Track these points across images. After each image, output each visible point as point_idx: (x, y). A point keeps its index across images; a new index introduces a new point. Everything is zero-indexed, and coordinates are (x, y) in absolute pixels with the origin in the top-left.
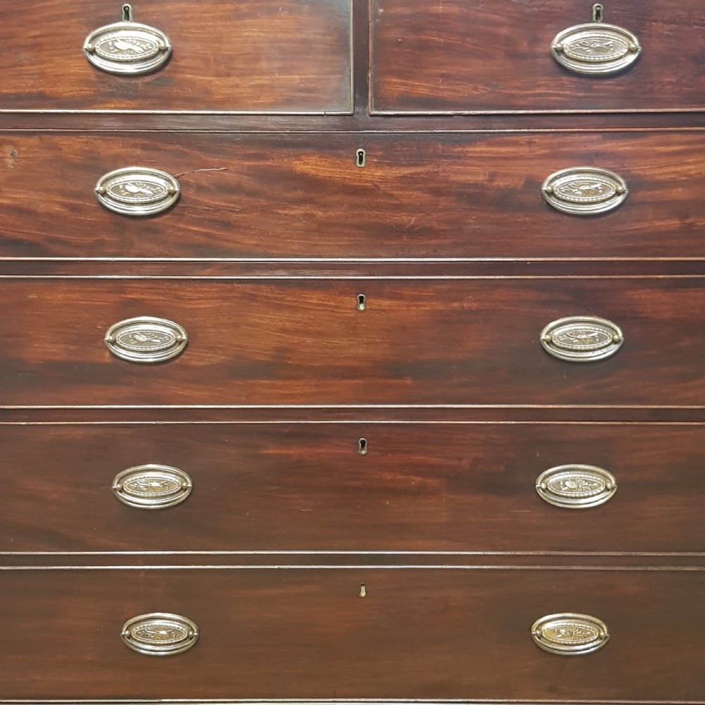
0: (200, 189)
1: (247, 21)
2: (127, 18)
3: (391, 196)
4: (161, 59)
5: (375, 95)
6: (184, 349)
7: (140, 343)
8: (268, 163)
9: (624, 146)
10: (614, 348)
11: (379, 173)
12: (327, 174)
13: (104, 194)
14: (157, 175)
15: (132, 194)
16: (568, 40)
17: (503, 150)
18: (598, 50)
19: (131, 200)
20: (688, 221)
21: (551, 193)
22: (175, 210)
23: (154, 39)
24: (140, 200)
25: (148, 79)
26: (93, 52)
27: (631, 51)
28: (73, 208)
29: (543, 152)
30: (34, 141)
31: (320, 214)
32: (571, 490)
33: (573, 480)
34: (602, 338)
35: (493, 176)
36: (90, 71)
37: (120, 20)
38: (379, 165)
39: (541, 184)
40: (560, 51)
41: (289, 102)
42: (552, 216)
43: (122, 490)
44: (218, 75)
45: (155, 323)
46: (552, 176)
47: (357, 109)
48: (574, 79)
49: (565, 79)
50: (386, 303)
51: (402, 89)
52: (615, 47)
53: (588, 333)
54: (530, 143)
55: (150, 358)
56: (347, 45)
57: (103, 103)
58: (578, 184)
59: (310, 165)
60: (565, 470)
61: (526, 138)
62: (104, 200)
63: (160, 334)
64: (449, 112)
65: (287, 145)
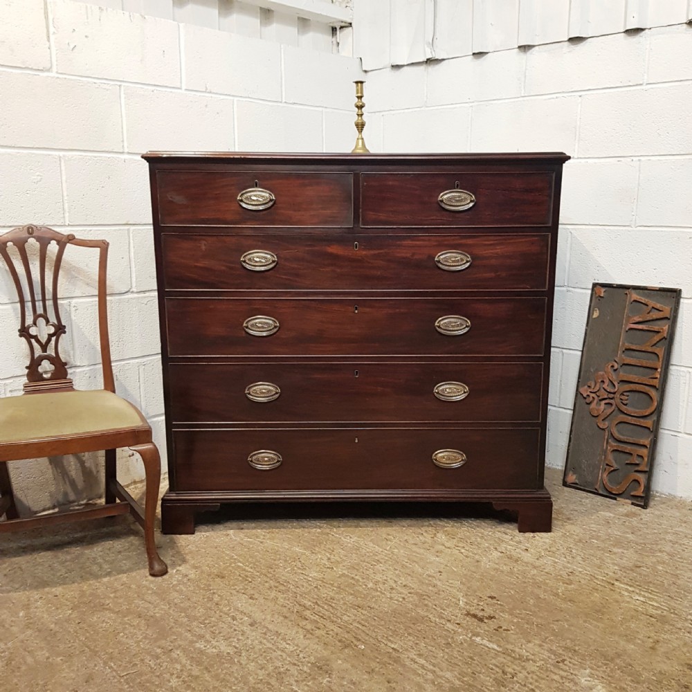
0: (286, 260)
1: (308, 188)
2: (256, 186)
3: (369, 262)
4: (271, 203)
5: (363, 219)
6: (278, 331)
7: (259, 327)
8: (316, 248)
9: (470, 241)
10: (467, 329)
11: (364, 253)
12: (342, 253)
13: (245, 262)
14: (267, 254)
15: (256, 262)
16: (445, 196)
17: (418, 243)
18: (457, 201)
19: (256, 264)
20: (498, 273)
21: (439, 262)
22: (275, 269)
23: (267, 195)
24: (260, 264)
25: (264, 212)
26: (242, 201)
27: (471, 201)
28: (231, 268)
29: (435, 244)
30: (214, 238)
31: (339, 270)
32: (449, 393)
33: (450, 388)
34: (462, 325)
35: (413, 254)
36: (240, 209)
37: (253, 187)
38: (364, 250)
39: (434, 258)
40: (442, 201)
41: (325, 222)
42: (440, 271)
43: (249, 394)
44: (295, 211)
45: (266, 319)
46: (439, 254)
47: (356, 226)
48: (448, 213)
49: (444, 213)
50: (368, 310)
51: (374, 217)
52: (466, 199)
53: (455, 323)
54: (429, 240)
55: (264, 334)
56: (351, 198)
57: (245, 223)
58: (450, 258)
59: (334, 249)
60: (446, 384)
61: (428, 238)
62: (244, 264)
63: (267, 323)
64: (395, 227)
65: (324, 240)
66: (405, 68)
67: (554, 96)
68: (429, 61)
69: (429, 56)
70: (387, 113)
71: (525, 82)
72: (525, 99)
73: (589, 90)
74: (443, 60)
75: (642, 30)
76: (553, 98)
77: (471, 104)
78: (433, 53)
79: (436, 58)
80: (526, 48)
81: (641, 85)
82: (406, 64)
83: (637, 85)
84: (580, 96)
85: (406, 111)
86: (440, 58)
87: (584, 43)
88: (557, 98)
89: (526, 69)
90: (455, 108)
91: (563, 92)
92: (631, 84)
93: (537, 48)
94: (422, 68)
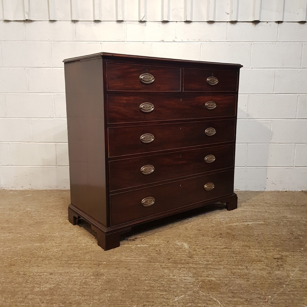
66: (12, 22)
67: (90, 42)
68: (27, 21)
69: (27, 18)
70: (4, 42)
71: (76, 35)
72: (76, 42)
73: (104, 41)
74: (34, 21)
75: (123, 21)
76: (89, 43)
77: (50, 42)
78: (29, 17)
79: (31, 19)
80: (75, 21)
81: (124, 41)
82: (12, 20)
83: (123, 41)
84: (101, 43)
85: (14, 42)
86: (33, 20)
87: (100, 23)
88: (91, 43)
89: (76, 30)
90: (42, 43)
91: (93, 41)
92: (120, 41)
93: (80, 22)
94: (22, 23)
